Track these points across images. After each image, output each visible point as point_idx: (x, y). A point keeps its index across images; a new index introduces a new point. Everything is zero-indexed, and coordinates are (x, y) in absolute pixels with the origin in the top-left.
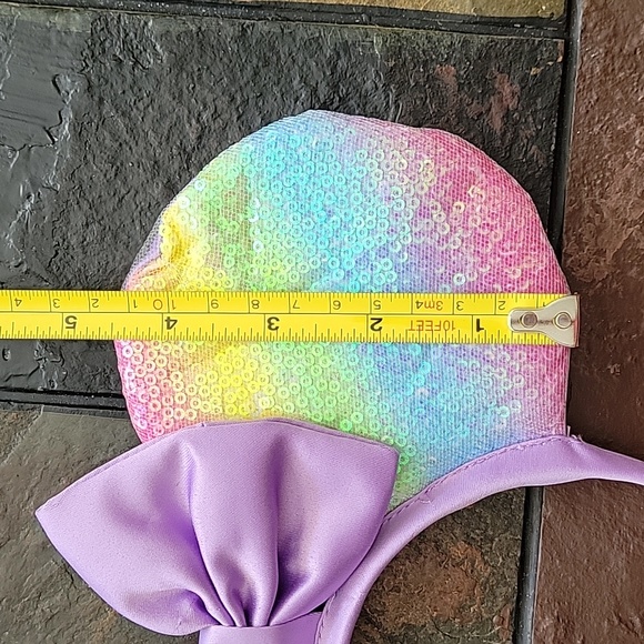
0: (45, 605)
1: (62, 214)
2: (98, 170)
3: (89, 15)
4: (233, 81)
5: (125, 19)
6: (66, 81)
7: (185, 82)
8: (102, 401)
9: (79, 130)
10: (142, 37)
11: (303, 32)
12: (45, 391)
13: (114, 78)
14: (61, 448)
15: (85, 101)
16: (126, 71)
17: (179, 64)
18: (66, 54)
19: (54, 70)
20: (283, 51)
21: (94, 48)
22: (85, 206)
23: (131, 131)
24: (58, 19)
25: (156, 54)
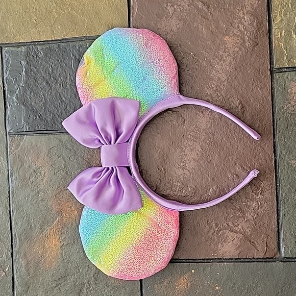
0: (31, 180)
1: (25, 91)
2: (31, 81)
3: (26, 47)
4: (58, 57)
5: (33, 47)
6: (23, 62)
7: (48, 59)
8: (38, 132)
9: (26, 72)
10: (38, 51)
11: (71, 44)
12: (26, 131)
13: (33, 60)
14: (31, 144)
15: (27, 66)
16: (35, 58)
17: (46, 55)
18: (22, 56)
19: (20, 60)
20: (68, 49)
21: (27, 54)
22: (30, 89)
23: (38, 71)
24: (19, 49)
25: (41, 53)
